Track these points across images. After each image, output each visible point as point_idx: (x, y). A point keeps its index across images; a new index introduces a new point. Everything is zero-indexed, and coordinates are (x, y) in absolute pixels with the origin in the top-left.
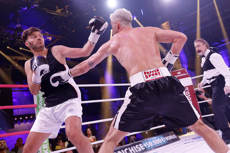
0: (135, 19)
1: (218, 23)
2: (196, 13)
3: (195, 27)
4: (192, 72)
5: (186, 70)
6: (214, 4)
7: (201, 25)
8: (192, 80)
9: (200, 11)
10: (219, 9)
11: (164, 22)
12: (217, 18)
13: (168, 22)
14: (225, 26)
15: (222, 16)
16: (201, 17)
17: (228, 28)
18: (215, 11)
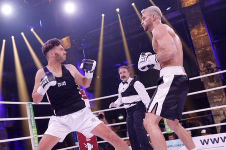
0: (32, 30)
1: (122, 44)
2: (100, 31)
3: (98, 46)
4: (91, 94)
5: (84, 91)
6: (119, 23)
7: (104, 44)
8: (90, 102)
9: (104, 29)
10: (124, 29)
11: (65, 37)
12: (121, 38)
13: (68, 37)
14: (129, 47)
15: (126, 36)
16: (104, 36)
17: (131, 49)
18: (120, 30)
